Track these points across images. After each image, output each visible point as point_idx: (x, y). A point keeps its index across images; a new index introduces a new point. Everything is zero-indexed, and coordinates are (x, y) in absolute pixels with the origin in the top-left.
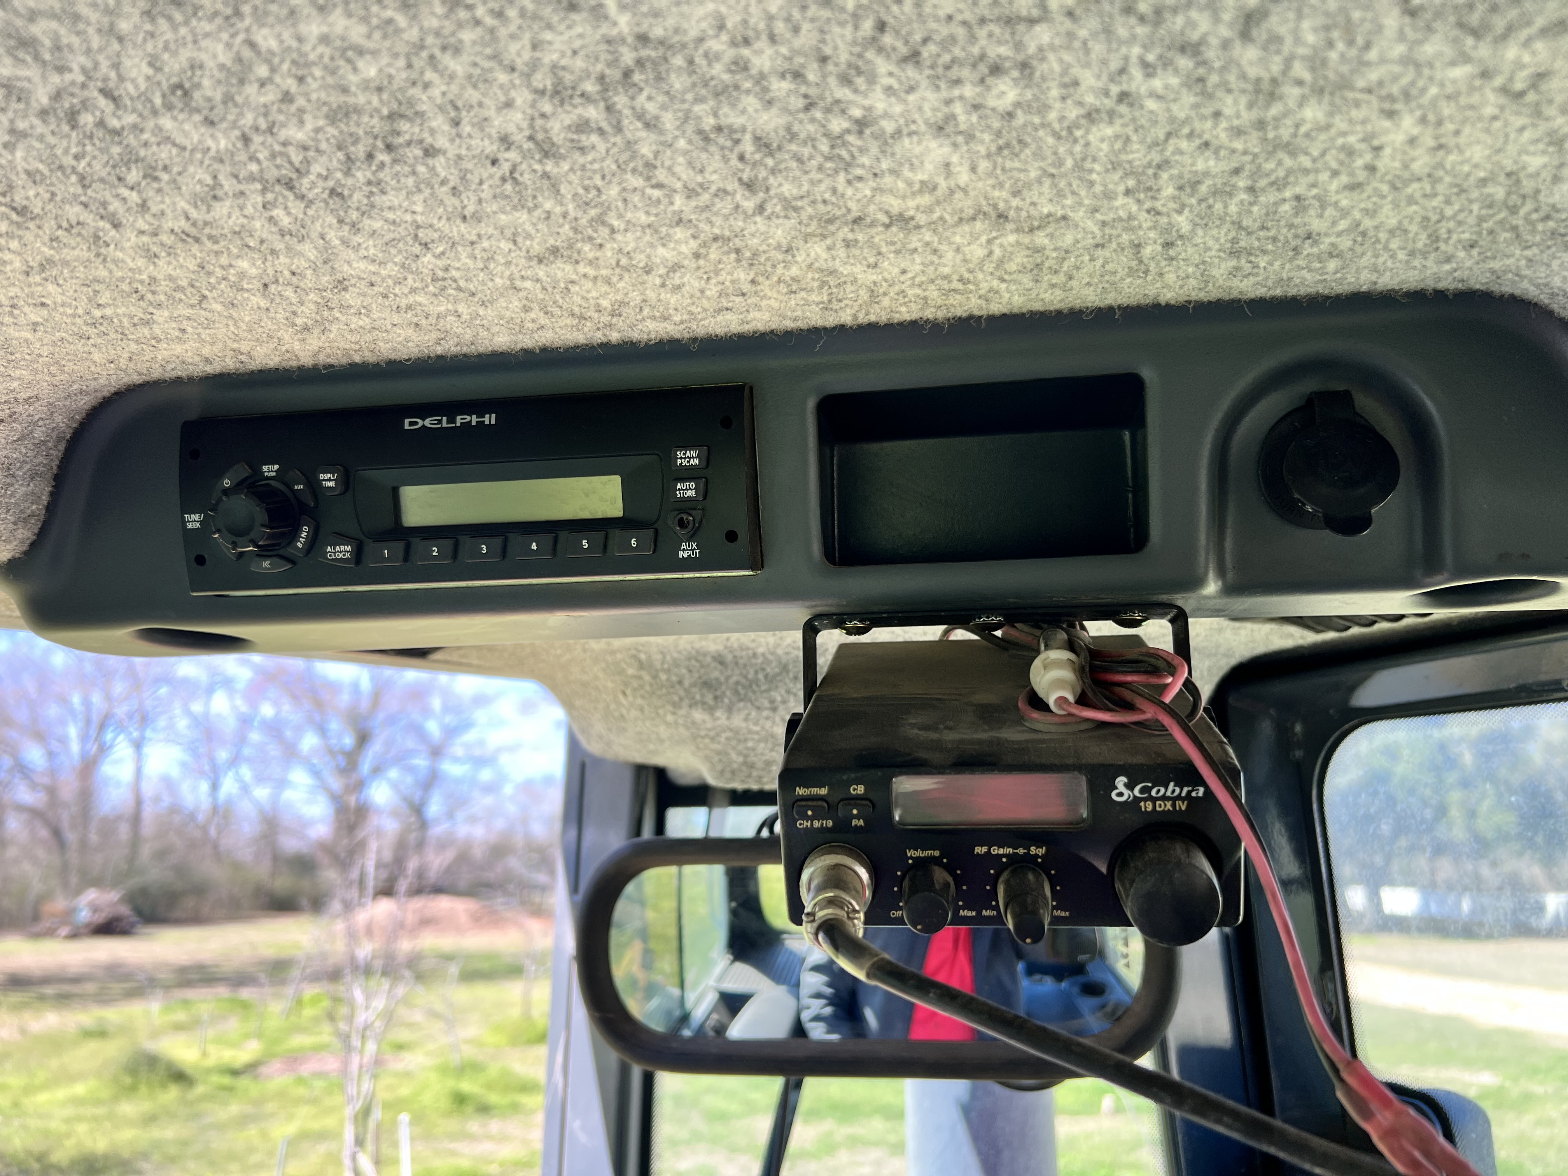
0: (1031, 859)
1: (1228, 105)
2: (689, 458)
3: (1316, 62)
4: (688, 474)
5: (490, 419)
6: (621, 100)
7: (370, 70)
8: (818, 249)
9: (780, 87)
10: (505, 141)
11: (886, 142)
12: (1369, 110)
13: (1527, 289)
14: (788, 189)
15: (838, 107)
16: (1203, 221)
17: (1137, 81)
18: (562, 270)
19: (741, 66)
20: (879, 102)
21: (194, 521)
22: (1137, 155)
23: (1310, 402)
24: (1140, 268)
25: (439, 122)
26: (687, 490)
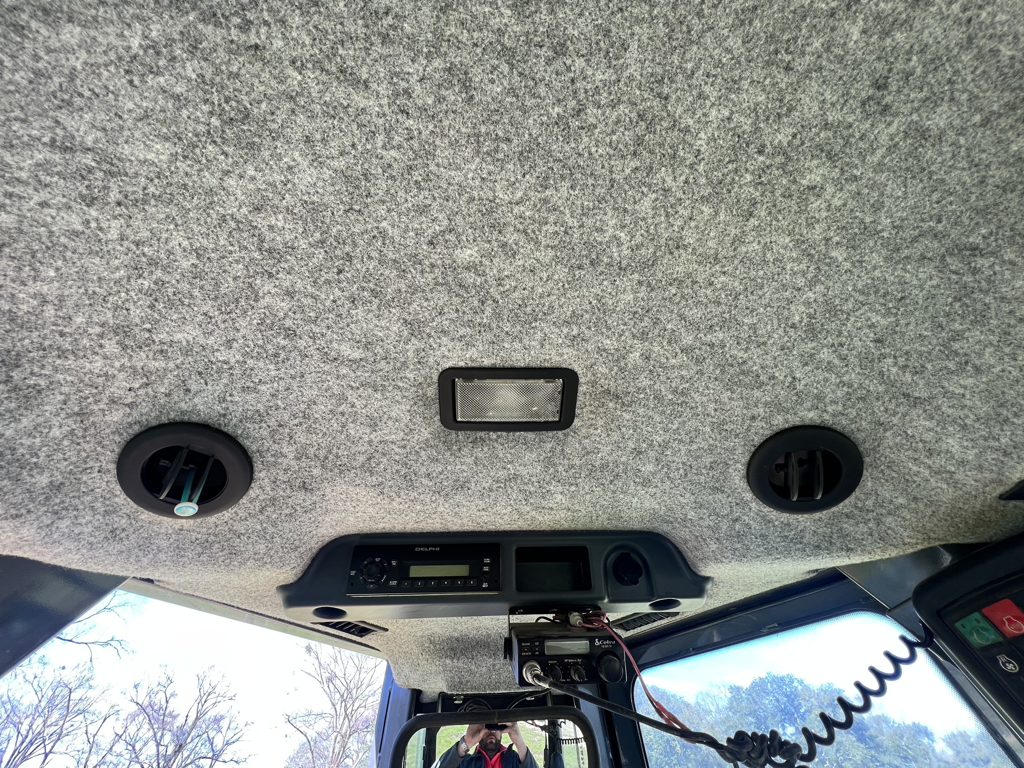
0: (577, 663)
1: (609, 493)
2: (487, 561)
3: (622, 488)
4: (487, 565)
5: (438, 549)
6: (508, 484)
7: (465, 474)
8: (534, 512)
9: (536, 484)
10: (484, 488)
11: (552, 494)
12: (630, 496)
13: (659, 531)
14: (532, 501)
15: (545, 488)
16: (604, 513)
17: (594, 489)
18: (483, 513)
19: (530, 480)
20: (552, 488)
21: (353, 573)
22: (594, 501)
23: (622, 554)
24: (591, 522)
25: (473, 484)
26: (486, 569)
